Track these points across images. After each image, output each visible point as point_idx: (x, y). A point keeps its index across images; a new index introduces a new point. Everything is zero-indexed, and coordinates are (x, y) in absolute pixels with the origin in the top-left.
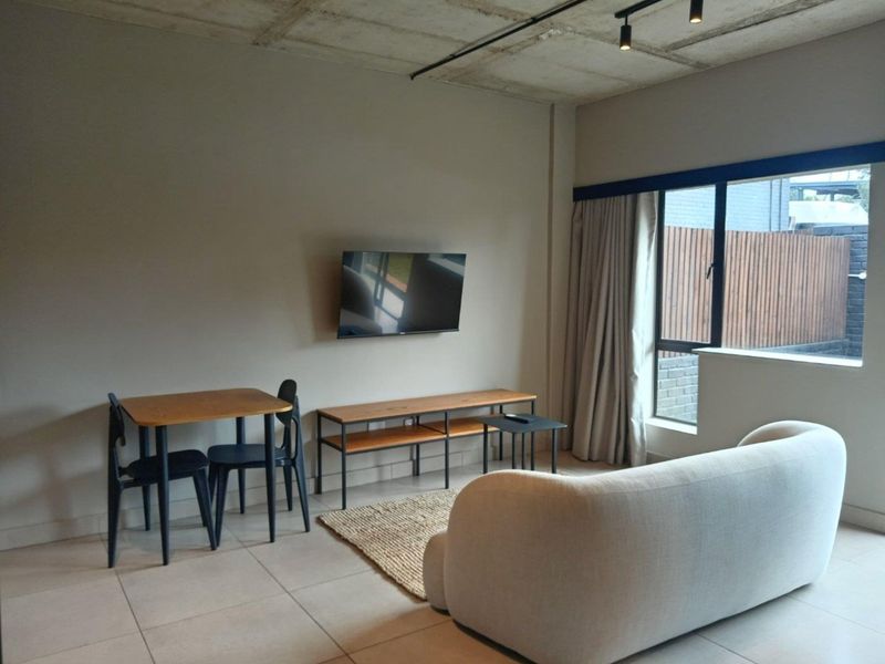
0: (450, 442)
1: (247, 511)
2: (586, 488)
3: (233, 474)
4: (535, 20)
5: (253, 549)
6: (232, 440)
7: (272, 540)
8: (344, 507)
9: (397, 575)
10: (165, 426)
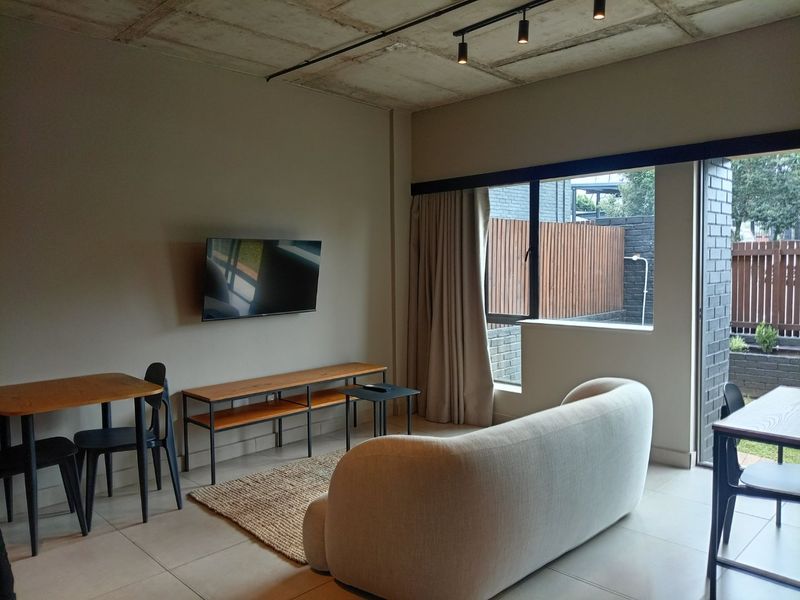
0: (312, 414)
1: (114, 494)
2: (459, 446)
3: (102, 458)
4: (384, 34)
5: (124, 531)
6: (98, 425)
7: (145, 521)
8: (213, 483)
9: (275, 543)
10: (32, 415)
